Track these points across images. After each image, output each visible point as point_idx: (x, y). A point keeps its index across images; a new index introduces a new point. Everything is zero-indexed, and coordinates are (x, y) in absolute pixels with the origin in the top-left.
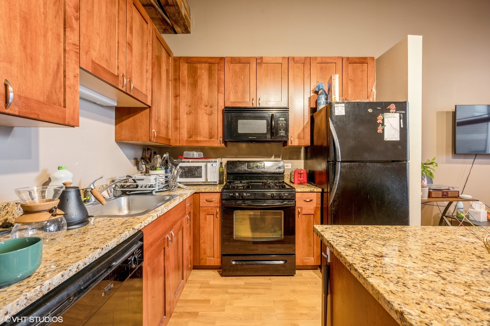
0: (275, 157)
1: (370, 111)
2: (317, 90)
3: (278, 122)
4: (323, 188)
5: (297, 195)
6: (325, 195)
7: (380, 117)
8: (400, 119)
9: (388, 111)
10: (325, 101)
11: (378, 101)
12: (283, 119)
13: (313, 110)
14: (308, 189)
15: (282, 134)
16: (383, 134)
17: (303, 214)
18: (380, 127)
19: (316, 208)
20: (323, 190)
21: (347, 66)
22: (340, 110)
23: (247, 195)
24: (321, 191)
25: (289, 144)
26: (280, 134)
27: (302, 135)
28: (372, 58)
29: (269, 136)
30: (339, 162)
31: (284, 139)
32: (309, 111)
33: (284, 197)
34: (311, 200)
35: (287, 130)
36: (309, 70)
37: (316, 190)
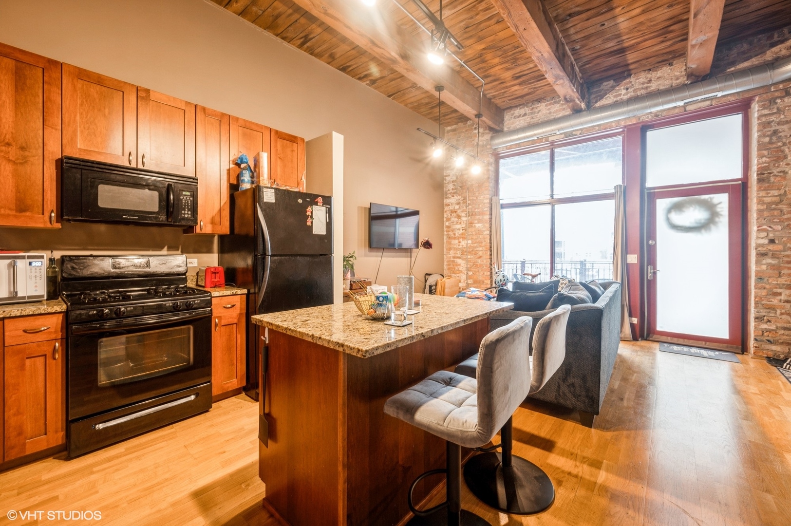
0: (169, 249)
1: (300, 201)
2: (239, 162)
3: (179, 197)
4: (249, 288)
5: (214, 301)
6: (252, 297)
7: (309, 209)
8: (326, 213)
9: (316, 204)
10: (250, 179)
11: (308, 192)
12: (188, 193)
13: (234, 188)
14: (229, 292)
15: (186, 216)
16: (311, 227)
17: (222, 326)
18: (309, 220)
19: (241, 314)
20: (249, 291)
21: (276, 140)
22: (269, 196)
23: (126, 309)
24: (246, 292)
25: (198, 230)
26: (183, 215)
27: (217, 219)
28: (303, 140)
29: (163, 218)
30: (269, 255)
31: (190, 223)
32: (228, 188)
33: (195, 306)
34: (233, 306)
35: (194, 209)
36: (227, 132)
37: (240, 291)
